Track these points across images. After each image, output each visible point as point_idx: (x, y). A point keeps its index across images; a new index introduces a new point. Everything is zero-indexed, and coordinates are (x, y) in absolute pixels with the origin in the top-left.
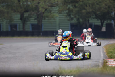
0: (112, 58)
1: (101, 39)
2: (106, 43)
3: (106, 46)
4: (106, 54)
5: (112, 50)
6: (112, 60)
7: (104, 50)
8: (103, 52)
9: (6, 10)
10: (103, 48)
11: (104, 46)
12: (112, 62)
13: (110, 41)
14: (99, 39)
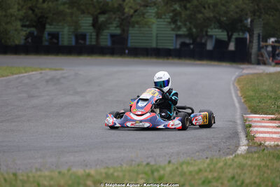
0: (256, 113)
1: (228, 64)
2: (237, 74)
3: (239, 80)
4: (243, 101)
5: (251, 93)
6: (259, 119)
7: (238, 90)
8: (237, 96)
9: (68, 11)
10: (233, 84)
11: (235, 79)
13: (243, 69)
14: (224, 64)
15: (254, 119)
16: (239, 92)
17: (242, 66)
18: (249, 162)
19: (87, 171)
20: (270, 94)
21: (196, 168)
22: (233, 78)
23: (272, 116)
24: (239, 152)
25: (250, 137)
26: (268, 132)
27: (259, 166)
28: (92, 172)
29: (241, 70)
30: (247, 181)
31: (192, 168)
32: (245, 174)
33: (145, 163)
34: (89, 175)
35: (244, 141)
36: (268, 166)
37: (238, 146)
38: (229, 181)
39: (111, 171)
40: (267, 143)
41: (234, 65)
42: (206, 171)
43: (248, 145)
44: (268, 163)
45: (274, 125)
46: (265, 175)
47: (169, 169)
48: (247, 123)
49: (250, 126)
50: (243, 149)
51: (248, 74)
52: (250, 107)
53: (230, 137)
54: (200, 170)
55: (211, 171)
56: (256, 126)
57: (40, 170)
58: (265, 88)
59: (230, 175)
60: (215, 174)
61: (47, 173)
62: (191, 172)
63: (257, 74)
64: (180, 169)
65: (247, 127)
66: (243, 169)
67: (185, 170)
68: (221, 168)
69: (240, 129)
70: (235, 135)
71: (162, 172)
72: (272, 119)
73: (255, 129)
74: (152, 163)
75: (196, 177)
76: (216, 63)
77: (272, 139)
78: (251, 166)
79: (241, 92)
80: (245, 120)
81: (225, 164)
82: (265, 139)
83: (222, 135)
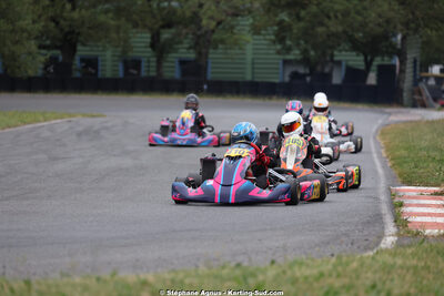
0: (410, 183)
1: (366, 107)
2: (380, 121)
3: (383, 132)
4: (389, 164)
6: (414, 194)
7: (381, 148)
8: (380, 157)
9: (112, 22)
10: (374, 138)
11: (377, 131)
12: (415, 201)
13: (390, 114)
14: (360, 106)
15: (407, 194)
16: (383, 151)
17: (388, 110)
18: (399, 261)
19: (142, 276)
20: (432, 154)
21: (315, 272)
22: (374, 130)
23: (436, 189)
24: (382, 246)
25: (401, 222)
26: (429, 215)
27: (415, 267)
28: (150, 278)
29: (385, 116)
30: (396, 291)
31: (307, 272)
32: (392, 280)
33: (233, 264)
34: (145, 283)
35: (391, 228)
36: (429, 267)
37: (381, 236)
38: (367, 292)
39: (181, 276)
40: (428, 232)
41: (376, 108)
42: (330, 275)
43: (398, 234)
44: (429, 263)
45: (439, 202)
46: (425, 282)
47: (272, 273)
48: (396, 200)
49: (401, 205)
50: (389, 241)
51: (397, 123)
52: (400, 175)
53: (369, 222)
54: (322, 275)
55: (338, 276)
56: (410, 205)
57: (68, 275)
58: (424, 144)
59: (368, 283)
60: (346, 281)
61: (77, 280)
62: (306, 278)
63: (411, 122)
64: (289, 273)
65: (396, 206)
66: (389, 273)
67: (298, 274)
68: (356, 270)
69: (385, 209)
70: (378, 219)
71: (261, 278)
72: (436, 194)
73: (408, 209)
74: (245, 264)
75: (315, 285)
76: (346, 105)
77: (437, 225)
78: (402, 267)
79: (387, 151)
80: (392, 195)
81: (362, 265)
82: (424, 225)
83: (357, 219)
